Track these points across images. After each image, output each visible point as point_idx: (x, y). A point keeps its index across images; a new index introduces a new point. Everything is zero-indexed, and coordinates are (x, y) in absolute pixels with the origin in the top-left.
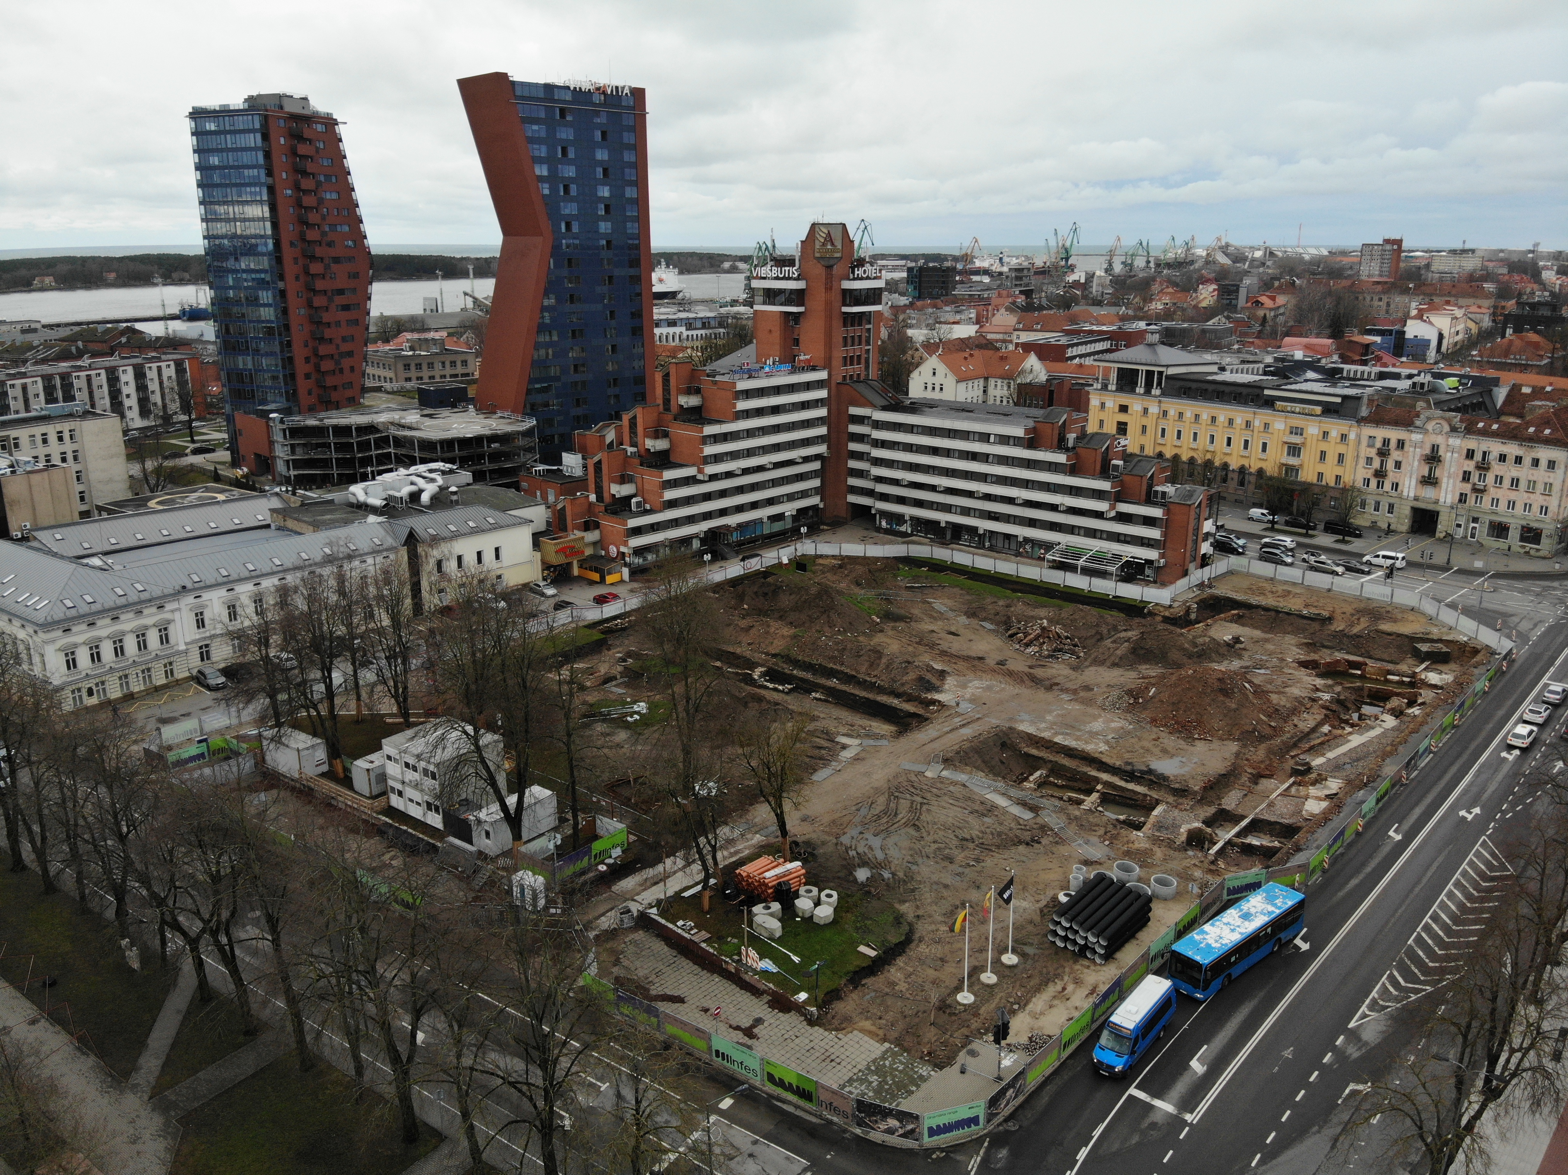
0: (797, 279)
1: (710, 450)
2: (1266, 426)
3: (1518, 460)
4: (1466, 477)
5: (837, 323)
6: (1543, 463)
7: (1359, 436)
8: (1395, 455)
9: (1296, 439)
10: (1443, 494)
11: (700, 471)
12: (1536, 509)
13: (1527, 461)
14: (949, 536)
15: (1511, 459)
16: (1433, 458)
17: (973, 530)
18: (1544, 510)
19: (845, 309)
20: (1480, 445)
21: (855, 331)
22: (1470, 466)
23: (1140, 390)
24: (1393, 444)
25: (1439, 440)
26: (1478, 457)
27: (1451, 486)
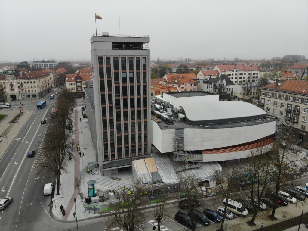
4: (19, 87)
6: (33, 82)
10: (15, 92)
12: (34, 91)
13: (30, 82)
15: (26, 82)
16: (12, 85)
24: (3, 84)
25: (12, 81)
26: (20, 83)
27: (17, 90)
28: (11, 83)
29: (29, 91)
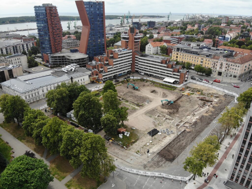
0: (128, 36)
1: (114, 63)
2: (198, 58)
3: (234, 65)
4: (226, 67)
5: (134, 43)
6: (237, 66)
7: (211, 61)
8: (216, 64)
9: (202, 60)
10: (223, 70)
11: (113, 67)
12: (236, 73)
13: (235, 66)
14: (149, 76)
15: (233, 65)
16: (221, 65)
17: (153, 75)
18: (237, 73)
19: (135, 41)
20: (228, 63)
21: (137, 43)
22: (227, 66)
23: (180, 51)
24: (216, 62)
25: (223, 62)
26: (228, 65)
29: (232, 72)
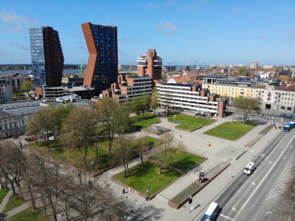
0: (146, 60)
2: (237, 89)
3: (286, 94)
4: (276, 98)
5: (154, 68)
6: (291, 95)
7: (255, 91)
9: (242, 91)
12: (290, 103)
16: (269, 95)
17: (180, 108)
21: (157, 70)
24: (261, 92)
26: (278, 94)
27: (273, 100)
28: (270, 92)
29: (285, 103)
